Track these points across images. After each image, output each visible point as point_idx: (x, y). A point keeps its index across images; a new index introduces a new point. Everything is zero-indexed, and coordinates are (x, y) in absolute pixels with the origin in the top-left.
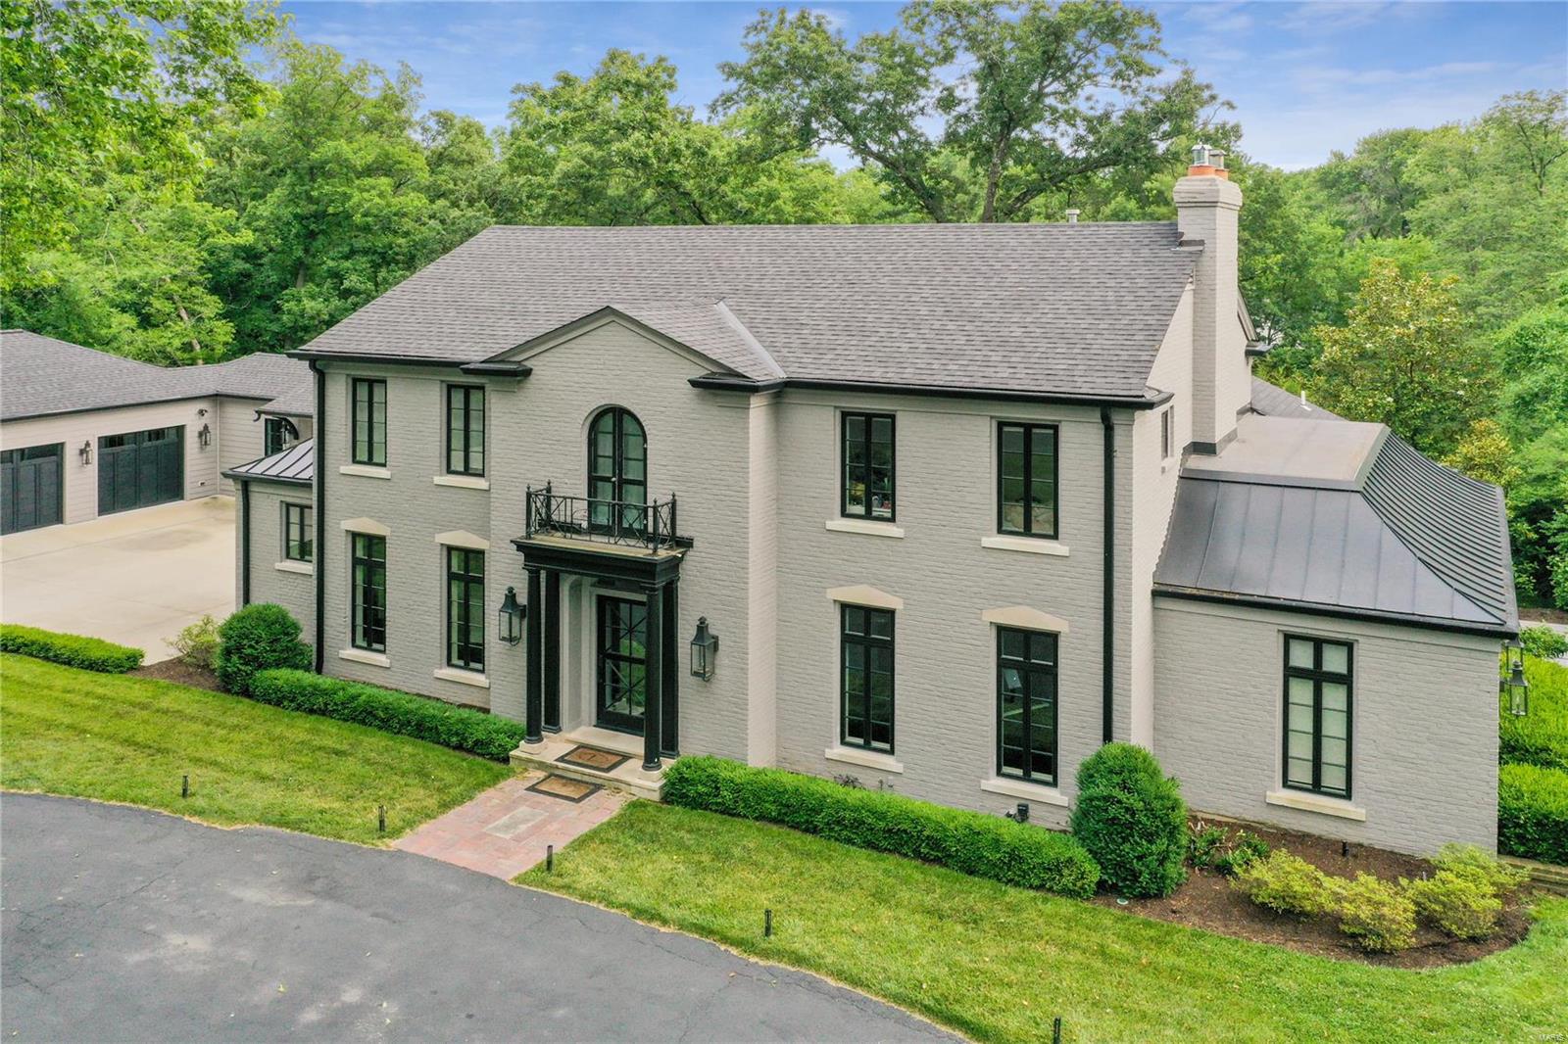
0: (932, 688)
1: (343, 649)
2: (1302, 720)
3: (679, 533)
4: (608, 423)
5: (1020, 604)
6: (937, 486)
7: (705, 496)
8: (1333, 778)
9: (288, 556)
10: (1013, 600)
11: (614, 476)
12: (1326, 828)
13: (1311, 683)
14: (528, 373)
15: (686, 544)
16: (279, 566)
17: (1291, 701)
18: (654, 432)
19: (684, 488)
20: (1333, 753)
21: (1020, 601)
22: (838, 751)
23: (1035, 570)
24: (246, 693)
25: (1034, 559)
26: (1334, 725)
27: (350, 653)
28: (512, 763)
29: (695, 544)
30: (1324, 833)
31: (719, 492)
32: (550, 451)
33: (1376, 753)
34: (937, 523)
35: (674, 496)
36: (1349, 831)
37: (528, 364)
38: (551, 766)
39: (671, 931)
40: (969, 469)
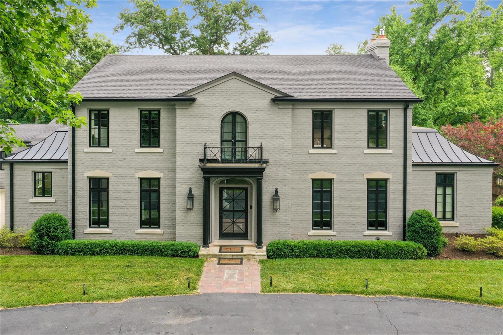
0: (346, 204)
1: (86, 229)
2: (440, 199)
3: (263, 158)
4: (230, 118)
5: (376, 171)
6: (349, 134)
7: (273, 143)
8: (448, 216)
9: (35, 196)
10: (373, 170)
11: (233, 139)
12: (448, 230)
13: (443, 187)
14: (193, 100)
15: (266, 162)
16: (31, 200)
17: (437, 194)
18: (251, 120)
19: (265, 141)
20: (448, 208)
21: (377, 170)
22: (312, 232)
23: (381, 159)
24: (53, 253)
25: (381, 155)
26: (449, 199)
27: (89, 230)
28: (200, 257)
29: (269, 161)
30: (448, 232)
31: (279, 141)
32: (205, 131)
33: (462, 205)
34: (348, 147)
35: (261, 144)
36: (454, 230)
37: (194, 97)
38: (219, 255)
39: (336, 295)
40: (359, 127)
